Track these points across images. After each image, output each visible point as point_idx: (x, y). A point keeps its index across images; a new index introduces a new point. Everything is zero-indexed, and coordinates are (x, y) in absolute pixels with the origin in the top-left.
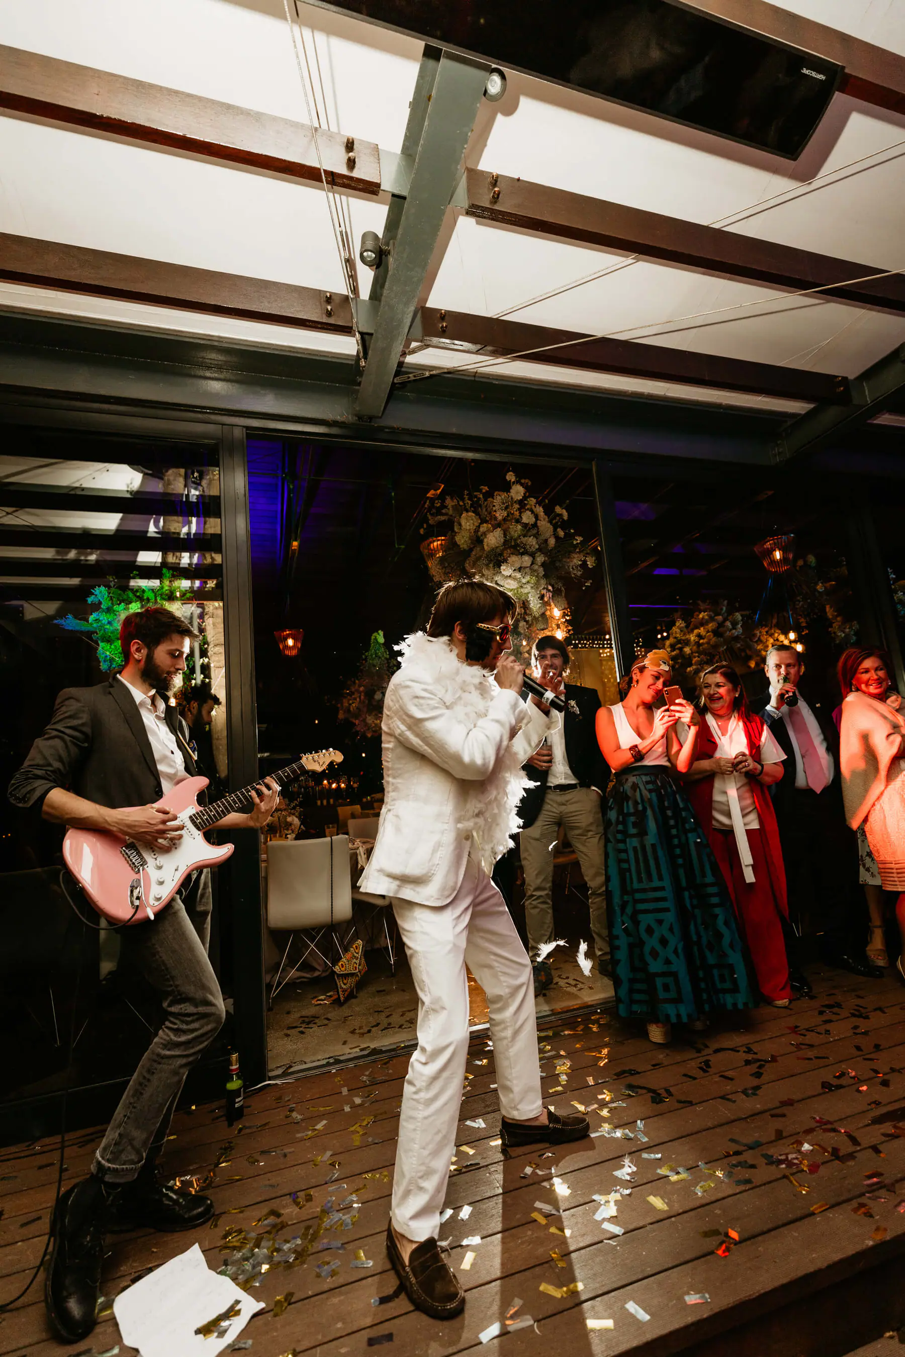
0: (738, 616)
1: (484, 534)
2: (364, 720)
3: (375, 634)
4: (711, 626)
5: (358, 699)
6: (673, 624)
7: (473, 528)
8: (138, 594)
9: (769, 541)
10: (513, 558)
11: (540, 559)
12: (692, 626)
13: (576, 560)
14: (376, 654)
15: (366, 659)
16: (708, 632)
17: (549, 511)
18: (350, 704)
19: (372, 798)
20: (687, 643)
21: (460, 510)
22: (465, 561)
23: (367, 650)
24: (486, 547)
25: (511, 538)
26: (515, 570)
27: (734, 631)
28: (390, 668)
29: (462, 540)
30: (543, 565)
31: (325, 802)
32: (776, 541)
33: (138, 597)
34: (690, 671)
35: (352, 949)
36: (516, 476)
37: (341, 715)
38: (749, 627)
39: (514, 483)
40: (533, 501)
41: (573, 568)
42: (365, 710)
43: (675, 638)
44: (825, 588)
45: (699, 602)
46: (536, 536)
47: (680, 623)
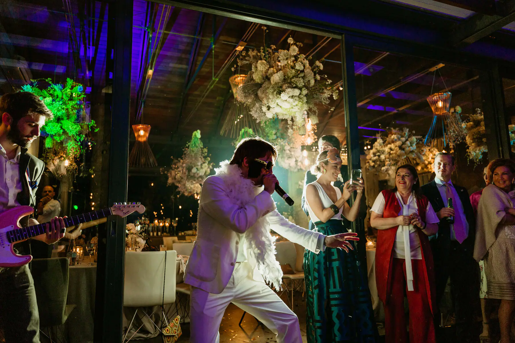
0: (414, 138)
1: (272, 74)
2: (184, 185)
3: (195, 132)
4: (398, 143)
5: (182, 171)
6: (375, 140)
7: (264, 70)
8: (51, 92)
9: (436, 95)
10: (289, 90)
11: (305, 92)
12: (387, 142)
13: (327, 94)
14: (195, 144)
15: (188, 147)
16: (396, 146)
17: (311, 63)
18: (176, 175)
19: (185, 233)
20: (383, 152)
21: (257, 58)
22: (258, 90)
23: (190, 142)
24: (272, 82)
25: (288, 77)
26: (289, 97)
27: (411, 147)
28: (203, 153)
29: (257, 77)
30: (306, 95)
31: (155, 234)
32: (440, 96)
33: (50, 94)
34: (384, 170)
35: (174, 321)
36: (294, 40)
37: (170, 181)
38: (420, 145)
39: (292, 44)
40: (303, 56)
41: (324, 99)
42: (185, 178)
43: (376, 149)
44: (467, 125)
45: (392, 129)
46: (303, 78)
47: (380, 141)
